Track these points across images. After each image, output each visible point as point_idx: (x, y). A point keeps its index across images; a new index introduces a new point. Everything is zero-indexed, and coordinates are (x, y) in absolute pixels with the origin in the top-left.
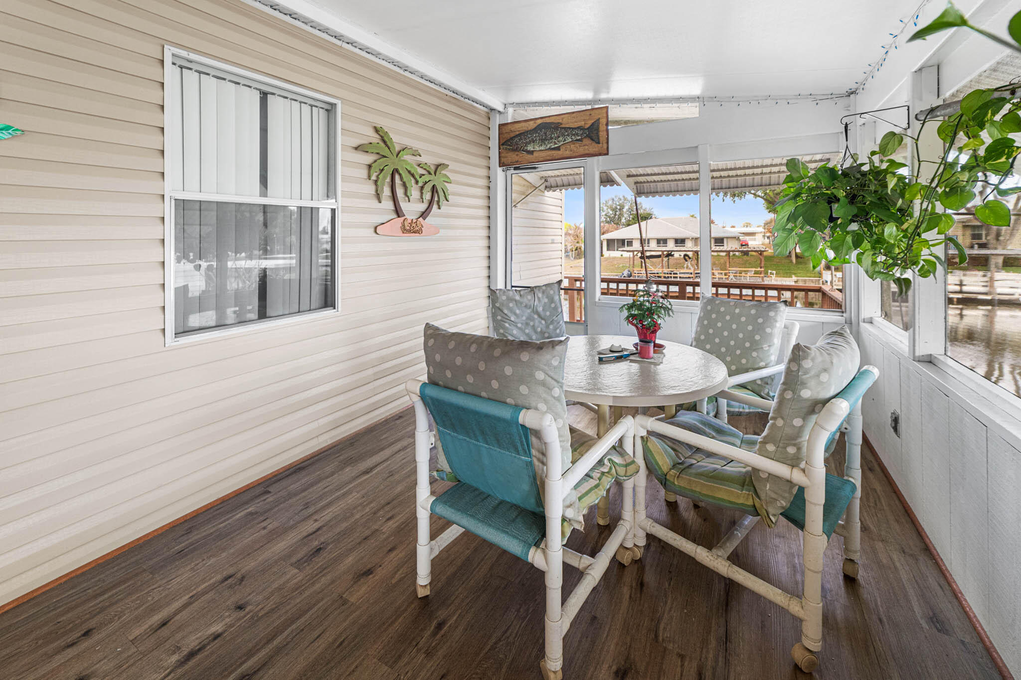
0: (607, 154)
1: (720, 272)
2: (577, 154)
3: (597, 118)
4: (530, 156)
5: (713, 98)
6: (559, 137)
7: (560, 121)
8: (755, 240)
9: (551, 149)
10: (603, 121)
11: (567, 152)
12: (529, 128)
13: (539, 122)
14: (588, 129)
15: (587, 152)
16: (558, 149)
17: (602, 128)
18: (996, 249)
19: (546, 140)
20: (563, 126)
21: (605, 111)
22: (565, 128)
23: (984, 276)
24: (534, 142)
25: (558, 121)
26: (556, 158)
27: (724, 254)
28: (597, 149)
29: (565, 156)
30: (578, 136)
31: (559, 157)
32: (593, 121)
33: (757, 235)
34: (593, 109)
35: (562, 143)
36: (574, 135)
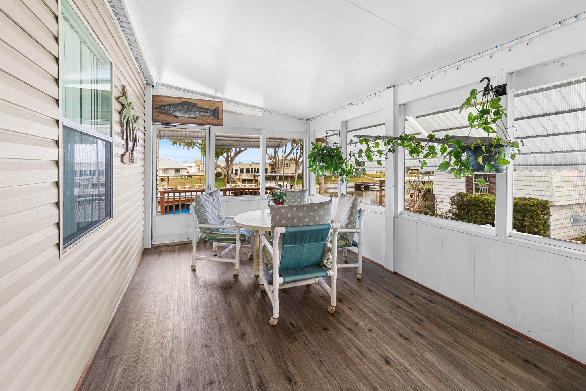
0: (222, 126)
1: (181, 187)
2: (206, 123)
3: (217, 106)
4: (175, 119)
5: (268, 110)
6: (196, 112)
7: (197, 103)
8: (191, 170)
9: (190, 117)
10: (221, 109)
11: (200, 121)
12: (176, 102)
13: (183, 100)
14: (213, 111)
15: (212, 123)
16: (195, 118)
17: (220, 112)
18: (277, 173)
19: (188, 112)
20: (198, 106)
21: (222, 103)
22: (200, 108)
23: (276, 183)
24: (180, 111)
25: (195, 103)
26: (194, 123)
27: (180, 177)
28: (217, 122)
29: (200, 123)
30: (208, 113)
31: (196, 122)
32: (216, 107)
33: (192, 167)
34: (214, 101)
35: (198, 115)
36: (205, 112)
